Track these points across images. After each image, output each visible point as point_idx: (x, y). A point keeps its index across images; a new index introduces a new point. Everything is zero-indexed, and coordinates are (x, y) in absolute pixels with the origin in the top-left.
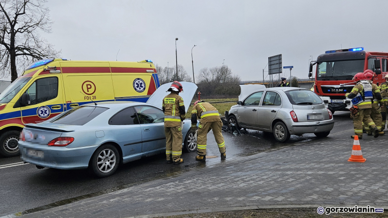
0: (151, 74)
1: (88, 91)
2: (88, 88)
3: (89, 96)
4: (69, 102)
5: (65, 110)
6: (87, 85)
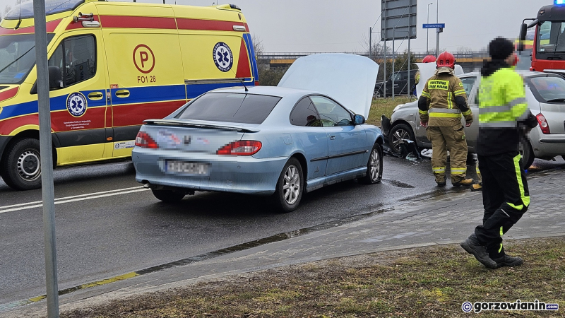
0: (241, 34)
1: (143, 66)
2: (143, 60)
3: (145, 75)
4: (115, 87)
5: (109, 103)
6: (141, 53)
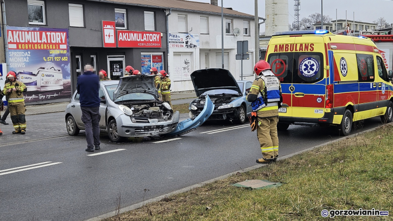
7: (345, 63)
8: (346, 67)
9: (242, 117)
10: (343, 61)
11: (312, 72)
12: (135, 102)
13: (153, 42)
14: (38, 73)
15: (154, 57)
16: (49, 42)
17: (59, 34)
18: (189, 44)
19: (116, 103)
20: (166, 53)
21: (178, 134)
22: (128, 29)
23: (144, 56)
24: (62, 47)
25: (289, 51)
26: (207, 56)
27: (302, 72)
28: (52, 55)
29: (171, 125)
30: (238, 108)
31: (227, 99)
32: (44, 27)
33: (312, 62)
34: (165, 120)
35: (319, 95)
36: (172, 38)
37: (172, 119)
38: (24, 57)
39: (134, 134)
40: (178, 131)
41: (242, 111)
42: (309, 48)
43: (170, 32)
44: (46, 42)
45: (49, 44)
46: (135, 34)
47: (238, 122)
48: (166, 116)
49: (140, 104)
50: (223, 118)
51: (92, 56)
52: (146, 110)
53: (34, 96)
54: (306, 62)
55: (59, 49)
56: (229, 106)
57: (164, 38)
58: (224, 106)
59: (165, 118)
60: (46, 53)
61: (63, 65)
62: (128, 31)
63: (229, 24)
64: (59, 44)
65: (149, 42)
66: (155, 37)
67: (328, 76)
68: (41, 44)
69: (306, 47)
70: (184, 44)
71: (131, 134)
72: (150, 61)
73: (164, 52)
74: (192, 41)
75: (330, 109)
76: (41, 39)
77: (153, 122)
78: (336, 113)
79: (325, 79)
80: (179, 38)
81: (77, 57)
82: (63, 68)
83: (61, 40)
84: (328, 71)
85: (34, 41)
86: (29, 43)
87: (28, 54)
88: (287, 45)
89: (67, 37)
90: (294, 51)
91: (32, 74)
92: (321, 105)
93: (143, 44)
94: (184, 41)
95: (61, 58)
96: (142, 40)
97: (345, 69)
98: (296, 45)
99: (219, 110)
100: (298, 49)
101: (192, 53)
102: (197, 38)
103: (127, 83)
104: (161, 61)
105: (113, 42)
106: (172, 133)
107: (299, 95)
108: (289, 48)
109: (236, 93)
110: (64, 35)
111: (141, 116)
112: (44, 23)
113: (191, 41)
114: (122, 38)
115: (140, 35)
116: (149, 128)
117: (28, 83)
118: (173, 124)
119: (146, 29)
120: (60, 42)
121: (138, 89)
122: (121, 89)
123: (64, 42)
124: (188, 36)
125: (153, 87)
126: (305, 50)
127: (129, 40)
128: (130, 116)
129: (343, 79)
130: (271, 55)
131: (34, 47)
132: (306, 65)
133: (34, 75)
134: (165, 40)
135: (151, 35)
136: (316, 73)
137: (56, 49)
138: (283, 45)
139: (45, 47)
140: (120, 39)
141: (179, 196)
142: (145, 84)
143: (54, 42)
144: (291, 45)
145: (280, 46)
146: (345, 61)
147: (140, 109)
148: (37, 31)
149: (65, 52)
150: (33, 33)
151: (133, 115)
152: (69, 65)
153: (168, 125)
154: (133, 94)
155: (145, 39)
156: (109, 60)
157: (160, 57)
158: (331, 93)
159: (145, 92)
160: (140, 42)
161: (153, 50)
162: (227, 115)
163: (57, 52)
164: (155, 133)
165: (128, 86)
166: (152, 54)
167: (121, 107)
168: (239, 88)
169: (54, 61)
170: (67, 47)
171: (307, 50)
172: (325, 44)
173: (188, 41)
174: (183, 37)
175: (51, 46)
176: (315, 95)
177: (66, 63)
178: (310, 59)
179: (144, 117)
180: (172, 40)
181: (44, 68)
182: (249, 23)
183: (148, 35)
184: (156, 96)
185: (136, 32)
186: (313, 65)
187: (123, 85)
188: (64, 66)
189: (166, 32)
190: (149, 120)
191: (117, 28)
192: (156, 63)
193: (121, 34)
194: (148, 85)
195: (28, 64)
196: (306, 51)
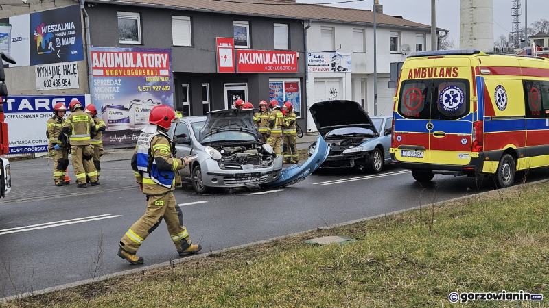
7: (503, 92)
8: (504, 98)
9: (378, 164)
10: (500, 89)
11: (455, 105)
12: (227, 144)
13: (285, 65)
14: (131, 107)
15: (287, 85)
16: (146, 66)
17: (159, 55)
18: (337, 66)
19: (202, 144)
20: (303, 79)
21: (283, 185)
22: (251, 48)
23: (274, 84)
24: (163, 72)
25: (427, 77)
26: (364, 83)
27: (443, 105)
28: (149, 84)
29: (271, 172)
30: (371, 152)
31: (357, 139)
32: (138, 46)
33: (456, 92)
34: (264, 166)
35: (464, 134)
36: (313, 59)
37: (273, 165)
38: (113, 86)
39: (223, 184)
40: (281, 180)
41: (377, 156)
42: (452, 73)
43: (309, 50)
44: (141, 66)
45: (146, 69)
46: (261, 54)
47: (370, 170)
48: (266, 162)
49: (233, 146)
50: (350, 165)
51: (203, 85)
52: (240, 153)
53: (125, 137)
54: (448, 92)
55: (159, 75)
56: (358, 149)
57: (302, 59)
58: (351, 150)
59: (263, 164)
60: (142, 80)
61: (163, 96)
62: (252, 50)
63: (395, 38)
64: (158, 69)
65: (281, 65)
66: (288, 59)
67: (475, 109)
68: (134, 69)
69: (449, 72)
70: (330, 67)
71: (219, 183)
72: (282, 90)
73: (301, 79)
74: (341, 63)
75: (478, 153)
76: (135, 63)
77: (248, 169)
78: (487, 158)
79: (471, 114)
80: (322, 59)
81: (184, 85)
82: (163, 100)
83: (162, 64)
84: (475, 103)
85: (126, 66)
86: (119, 68)
87: (118, 82)
88: (424, 69)
89: (169, 59)
90: (433, 77)
91: (122, 108)
92: (465, 148)
93: (271, 68)
94: (330, 62)
95: (162, 87)
96: (270, 63)
97: (503, 100)
98: (436, 69)
99: (345, 154)
100: (438, 74)
101: (341, 78)
102: (348, 59)
103: (218, 120)
104: (297, 91)
105: (231, 66)
106: (274, 183)
107: (439, 135)
108: (427, 73)
109: (370, 132)
110: (165, 58)
111: (232, 161)
112: (139, 42)
113: (339, 63)
114: (242, 60)
115: (268, 56)
116: (242, 176)
117: (118, 120)
118: (274, 171)
119: (276, 48)
120: (160, 66)
121: (232, 127)
122: (209, 126)
123: (165, 66)
124: (336, 56)
125: (251, 124)
126: (446, 76)
127: (253, 63)
128: (218, 161)
129: (498, 113)
130: (405, 82)
131: (126, 73)
132: (447, 95)
133: (126, 109)
134: (303, 63)
135: (283, 55)
136: (460, 105)
137: (154, 75)
138: (419, 70)
139: (141, 74)
140: (240, 61)
141: (233, 251)
142: (241, 121)
143: (153, 66)
144: (429, 69)
145: (416, 70)
146: (504, 89)
147: (231, 153)
148: (130, 53)
149: (167, 79)
150: (124, 54)
151: (223, 160)
152: (172, 96)
153: (268, 173)
154: (225, 133)
155: (274, 61)
156: (226, 89)
157: (295, 84)
158: (480, 132)
159: (241, 131)
160: (268, 65)
161: (285, 76)
162: (356, 161)
163: (157, 79)
164: (250, 182)
165: (218, 123)
166: (284, 81)
167: (208, 150)
168: (373, 126)
169: (152, 92)
170: (170, 72)
171: (450, 76)
172: (472, 68)
173: (335, 63)
174: (328, 58)
175: (148, 71)
176: (458, 134)
177: (167, 93)
178: (452, 87)
179: (236, 163)
180: (312, 61)
181: (138, 101)
182: (425, 37)
183: (278, 55)
184: (256, 135)
185: (262, 52)
186: (456, 95)
187: (211, 122)
188: (165, 98)
189: (304, 51)
190: (242, 166)
191: (236, 47)
192: (290, 93)
193: (241, 54)
194: (245, 122)
195: (117, 96)
196: (448, 77)
